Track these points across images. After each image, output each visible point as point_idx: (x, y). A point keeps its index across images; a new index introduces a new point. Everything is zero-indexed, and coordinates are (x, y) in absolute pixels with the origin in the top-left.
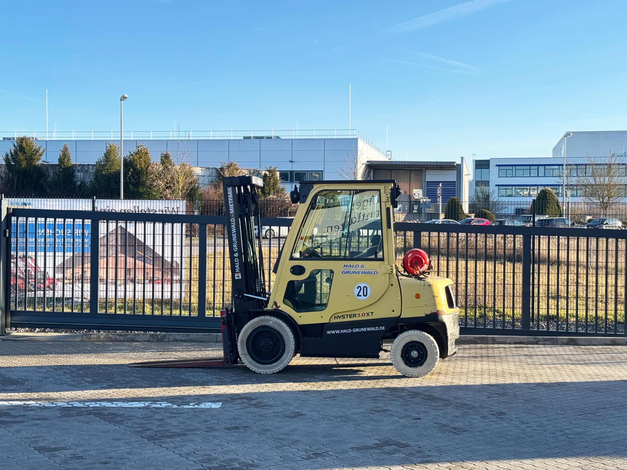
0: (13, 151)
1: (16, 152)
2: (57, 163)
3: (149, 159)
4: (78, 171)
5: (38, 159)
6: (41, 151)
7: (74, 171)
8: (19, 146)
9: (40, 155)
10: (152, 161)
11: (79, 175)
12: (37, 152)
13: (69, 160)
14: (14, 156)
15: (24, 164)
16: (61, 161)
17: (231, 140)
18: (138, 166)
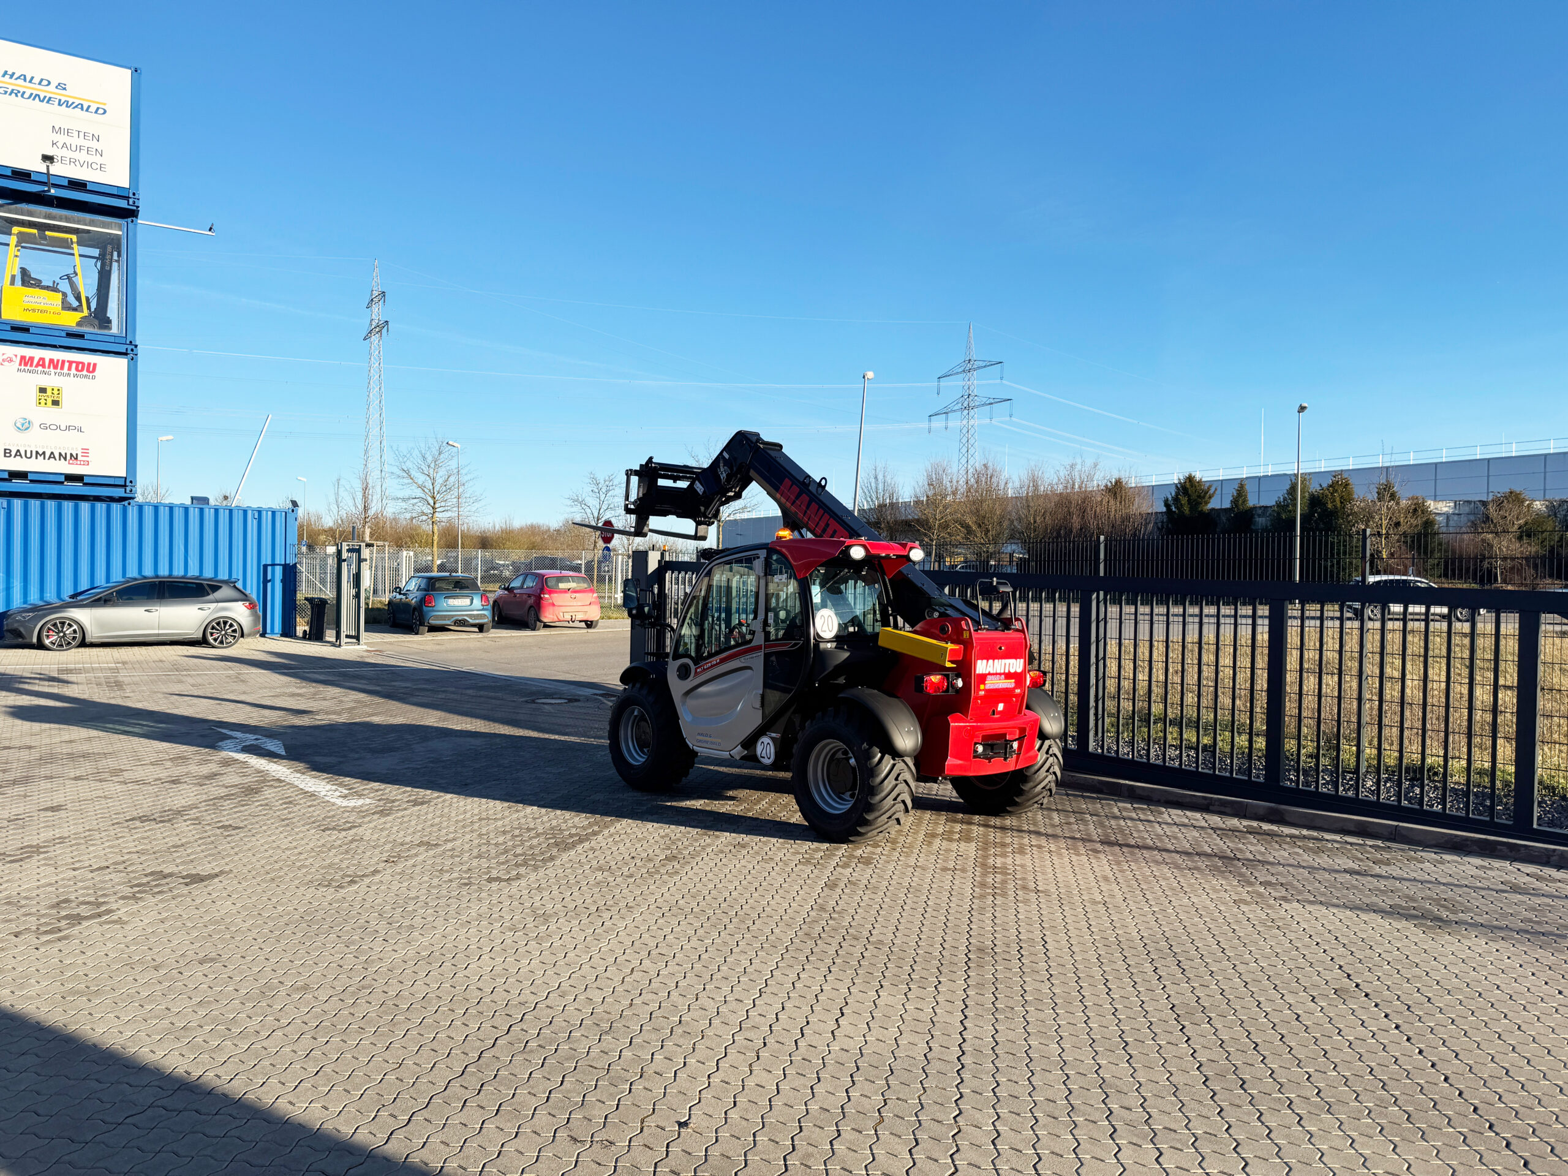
0: (1173, 494)
1: (1177, 494)
2: (1227, 505)
3: (1350, 493)
4: (1259, 516)
5: (1207, 503)
6: (1211, 491)
7: (1252, 516)
8: (1182, 487)
9: (1210, 497)
10: (1355, 496)
11: (1261, 521)
12: (1206, 493)
13: (1245, 501)
14: (1176, 499)
15: (1186, 510)
16: (1235, 502)
17: (1549, 454)
18: (1330, 506)
